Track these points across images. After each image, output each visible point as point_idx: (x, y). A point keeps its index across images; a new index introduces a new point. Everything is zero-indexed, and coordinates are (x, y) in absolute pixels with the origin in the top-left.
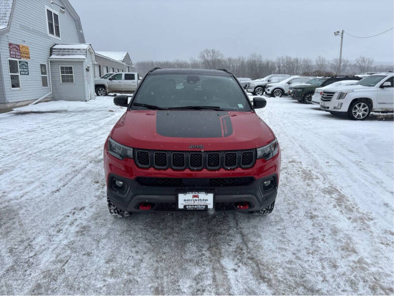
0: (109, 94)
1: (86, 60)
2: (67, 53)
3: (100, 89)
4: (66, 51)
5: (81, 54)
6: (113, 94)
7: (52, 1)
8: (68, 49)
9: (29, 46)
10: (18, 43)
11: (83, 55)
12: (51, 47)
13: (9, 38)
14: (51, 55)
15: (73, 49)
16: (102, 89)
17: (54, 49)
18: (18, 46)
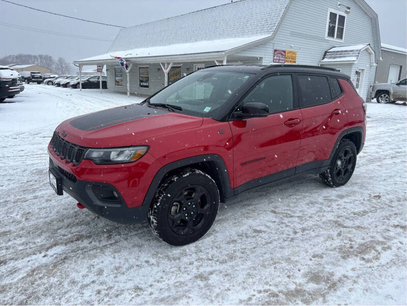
0: (397, 102)
1: (356, 62)
2: (339, 56)
3: (383, 95)
4: (339, 53)
5: (352, 56)
6: (402, 102)
7: (339, 3)
8: (342, 51)
9: (296, 51)
10: (284, 49)
11: (355, 56)
12: (326, 50)
13: (275, 45)
14: (324, 58)
15: (346, 51)
16: (385, 96)
17: (328, 52)
18: (284, 52)
